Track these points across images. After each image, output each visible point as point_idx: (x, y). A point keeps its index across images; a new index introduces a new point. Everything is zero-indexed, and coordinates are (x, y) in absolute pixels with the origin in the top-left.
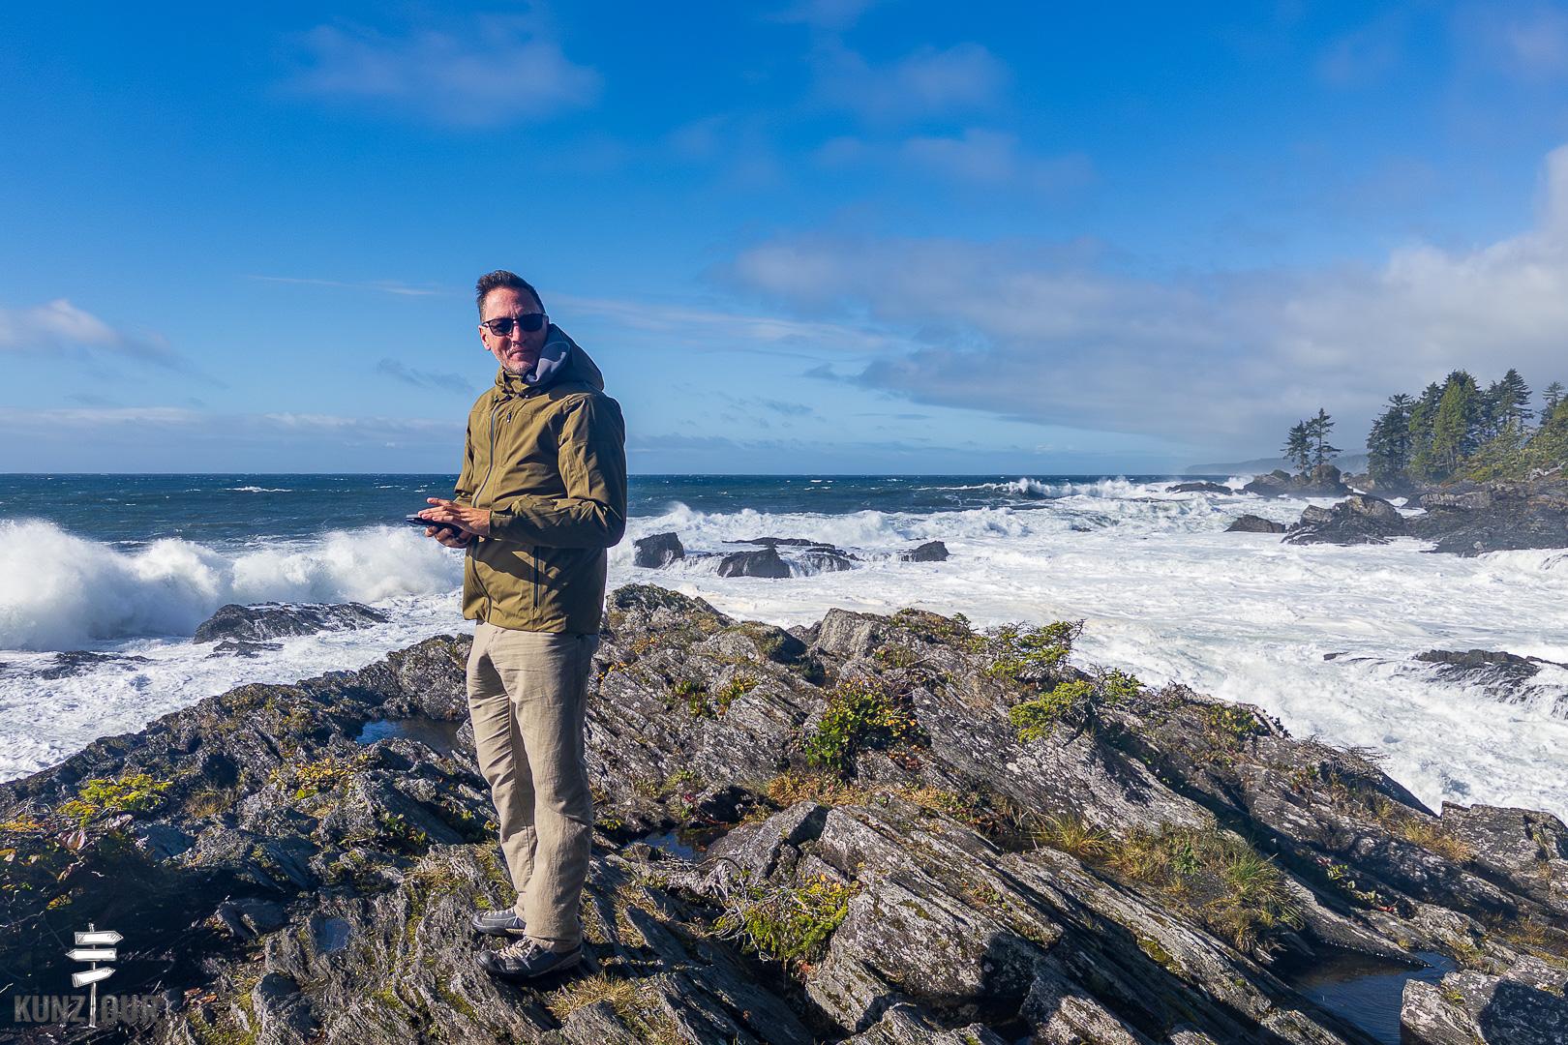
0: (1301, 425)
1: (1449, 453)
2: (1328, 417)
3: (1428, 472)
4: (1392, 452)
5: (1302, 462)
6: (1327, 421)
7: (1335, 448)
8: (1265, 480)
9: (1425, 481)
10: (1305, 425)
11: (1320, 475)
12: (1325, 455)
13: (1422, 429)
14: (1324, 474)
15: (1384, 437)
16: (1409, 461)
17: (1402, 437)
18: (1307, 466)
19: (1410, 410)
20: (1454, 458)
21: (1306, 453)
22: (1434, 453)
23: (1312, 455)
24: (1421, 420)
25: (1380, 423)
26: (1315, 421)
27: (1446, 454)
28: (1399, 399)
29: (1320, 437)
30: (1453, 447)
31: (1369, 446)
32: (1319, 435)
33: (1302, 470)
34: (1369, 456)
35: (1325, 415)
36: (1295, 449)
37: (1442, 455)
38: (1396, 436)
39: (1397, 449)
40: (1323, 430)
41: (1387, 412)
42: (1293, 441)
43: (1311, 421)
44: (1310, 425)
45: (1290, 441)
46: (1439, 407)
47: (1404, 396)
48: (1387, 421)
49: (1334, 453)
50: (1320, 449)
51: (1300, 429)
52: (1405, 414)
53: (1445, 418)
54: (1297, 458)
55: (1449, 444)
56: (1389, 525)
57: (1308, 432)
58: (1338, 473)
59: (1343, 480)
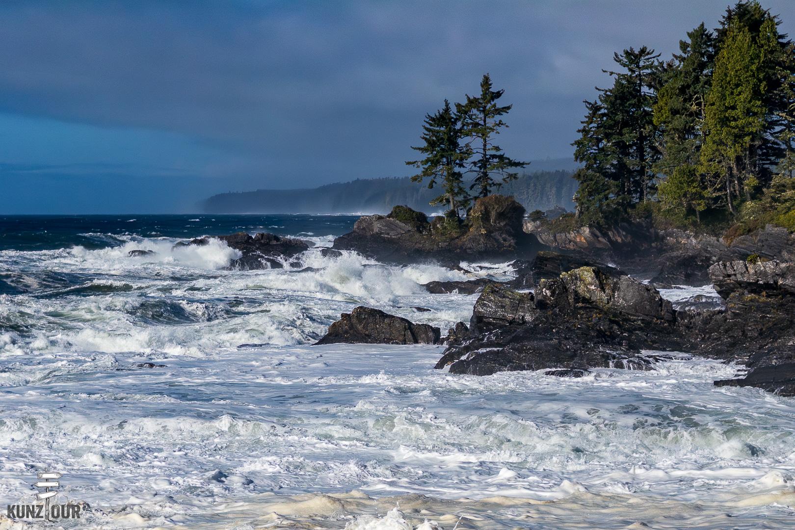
0: (447, 110)
1: (730, 169)
2: (498, 95)
3: (691, 211)
4: (622, 171)
5: (451, 191)
6: (500, 103)
7: (514, 158)
8: (377, 227)
9: (685, 228)
10: (454, 110)
11: (486, 217)
12: (496, 176)
13: (679, 121)
14: (493, 214)
15: (608, 136)
16: (654, 189)
17: (642, 138)
18: (460, 198)
19: (656, 81)
20: (740, 180)
21: (457, 169)
22: (701, 170)
23: (469, 172)
24: (677, 102)
25: (598, 108)
26: (473, 103)
27: (724, 172)
28: (633, 58)
29: (484, 135)
30: (739, 159)
31: (579, 156)
32: (483, 131)
33: (451, 207)
34: (578, 176)
35: (493, 89)
36: (435, 163)
37: (717, 175)
38: (629, 136)
39: (632, 162)
40: (490, 122)
41: (610, 84)
42: (432, 145)
43: (464, 102)
44: (463, 110)
45: (424, 144)
46: (709, 76)
47: (643, 51)
48: (613, 104)
49: (512, 170)
50: (484, 163)
51: (443, 119)
52: (645, 89)
53: (723, 97)
54: (440, 181)
55: (731, 152)
56: (647, 326)
57: (459, 126)
58: (518, 211)
59: (529, 227)
